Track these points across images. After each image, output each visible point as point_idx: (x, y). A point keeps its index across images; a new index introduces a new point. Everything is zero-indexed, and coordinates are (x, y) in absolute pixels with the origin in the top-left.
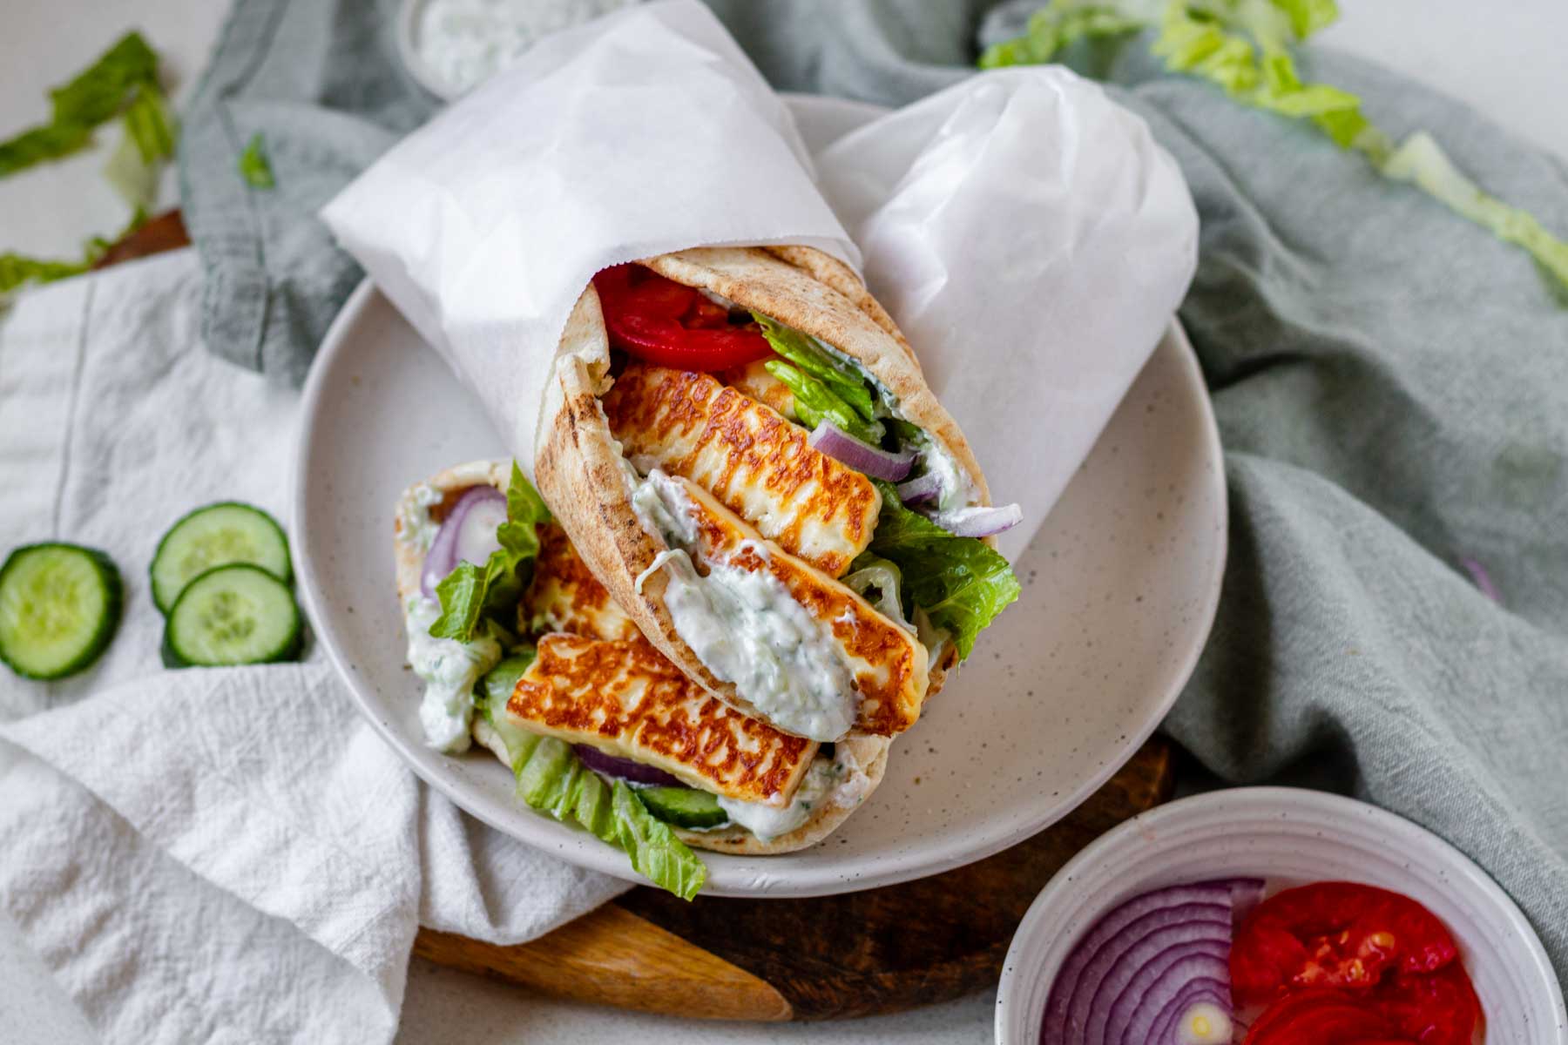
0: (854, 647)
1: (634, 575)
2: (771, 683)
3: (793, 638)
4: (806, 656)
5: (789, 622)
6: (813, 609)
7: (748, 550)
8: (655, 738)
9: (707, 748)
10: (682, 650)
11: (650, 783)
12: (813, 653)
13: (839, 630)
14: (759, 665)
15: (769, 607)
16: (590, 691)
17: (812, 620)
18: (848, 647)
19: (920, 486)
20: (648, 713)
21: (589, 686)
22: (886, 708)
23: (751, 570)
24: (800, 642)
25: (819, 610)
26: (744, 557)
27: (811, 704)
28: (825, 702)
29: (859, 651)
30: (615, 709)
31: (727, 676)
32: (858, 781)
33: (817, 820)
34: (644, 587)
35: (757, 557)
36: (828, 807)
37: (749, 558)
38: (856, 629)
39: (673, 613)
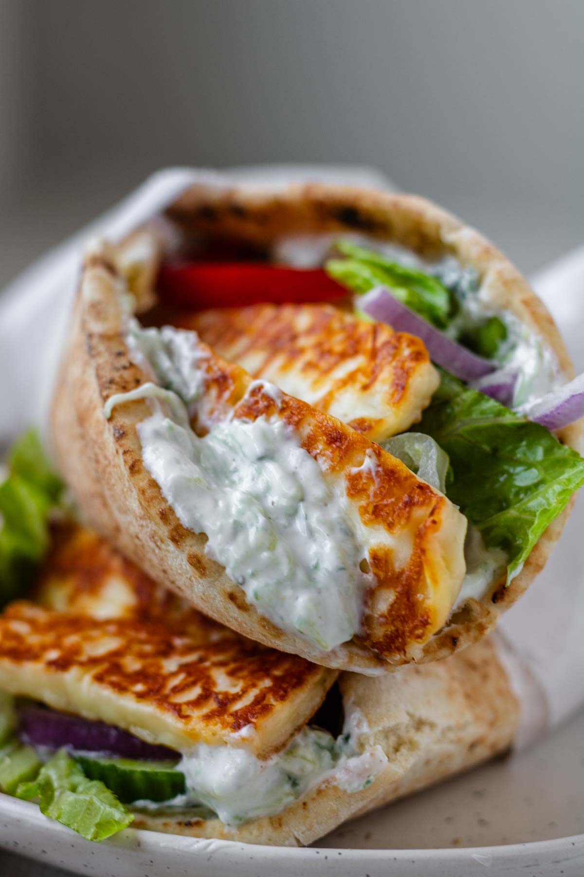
0: (371, 509)
1: (105, 398)
2: (252, 535)
3: (292, 491)
4: (306, 518)
5: (293, 476)
6: (325, 461)
7: (257, 390)
8: (114, 678)
9: (175, 687)
10: (144, 484)
12: (315, 516)
13: (355, 487)
14: (241, 513)
15: (268, 456)
16: (50, 638)
17: (322, 475)
18: (364, 510)
20: (115, 660)
21: (52, 635)
22: (404, 602)
23: (258, 417)
24: (302, 500)
25: (333, 460)
26: (252, 401)
27: (301, 575)
28: (321, 576)
29: (376, 513)
30: (74, 652)
31: (197, 523)
32: (372, 755)
33: (305, 804)
34: (114, 410)
35: (266, 397)
36: (323, 787)
37: (257, 402)
38: (377, 481)
39: (143, 443)
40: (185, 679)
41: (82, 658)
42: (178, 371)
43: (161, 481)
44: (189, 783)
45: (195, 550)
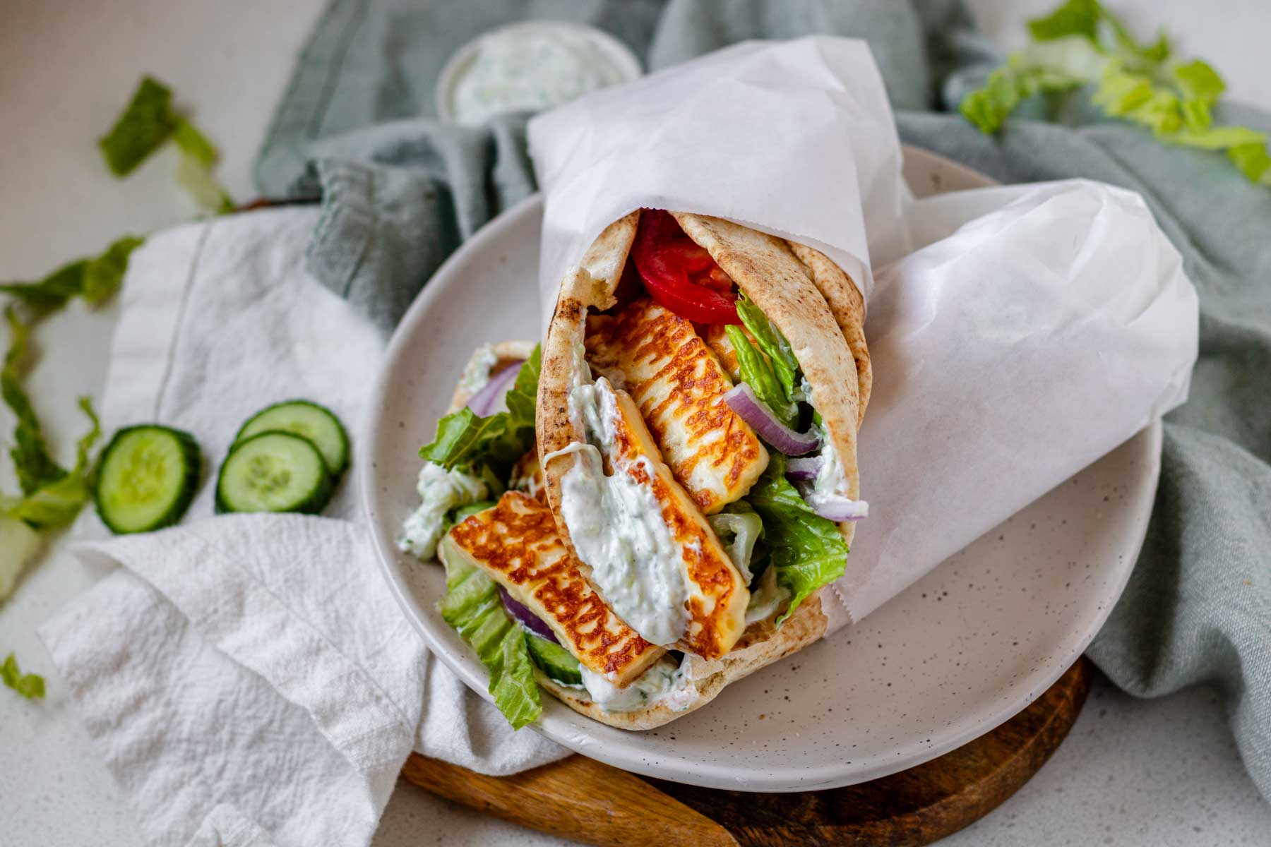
0: (694, 573)
1: (545, 452)
2: (619, 577)
3: (649, 546)
4: (656, 566)
5: (651, 535)
6: (673, 531)
7: (641, 465)
8: (549, 595)
9: (582, 617)
11: (539, 633)
12: (662, 566)
13: (687, 554)
14: (614, 560)
15: (641, 516)
16: (519, 543)
17: (670, 540)
18: (690, 571)
19: (805, 465)
20: (554, 575)
21: (521, 539)
22: (706, 633)
23: (640, 482)
24: (655, 553)
25: (676, 533)
26: (637, 469)
27: (645, 606)
28: (658, 608)
29: (696, 577)
30: (530, 563)
31: (587, 559)
33: (648, 712)
34: (549, 463)
35: (646, 472)
36: (659, 705)
37: (641, 472)
38: (699, 558)
39: (564, 493)
41: (533, 572)
43: (570, 527)
44: (583, 680)
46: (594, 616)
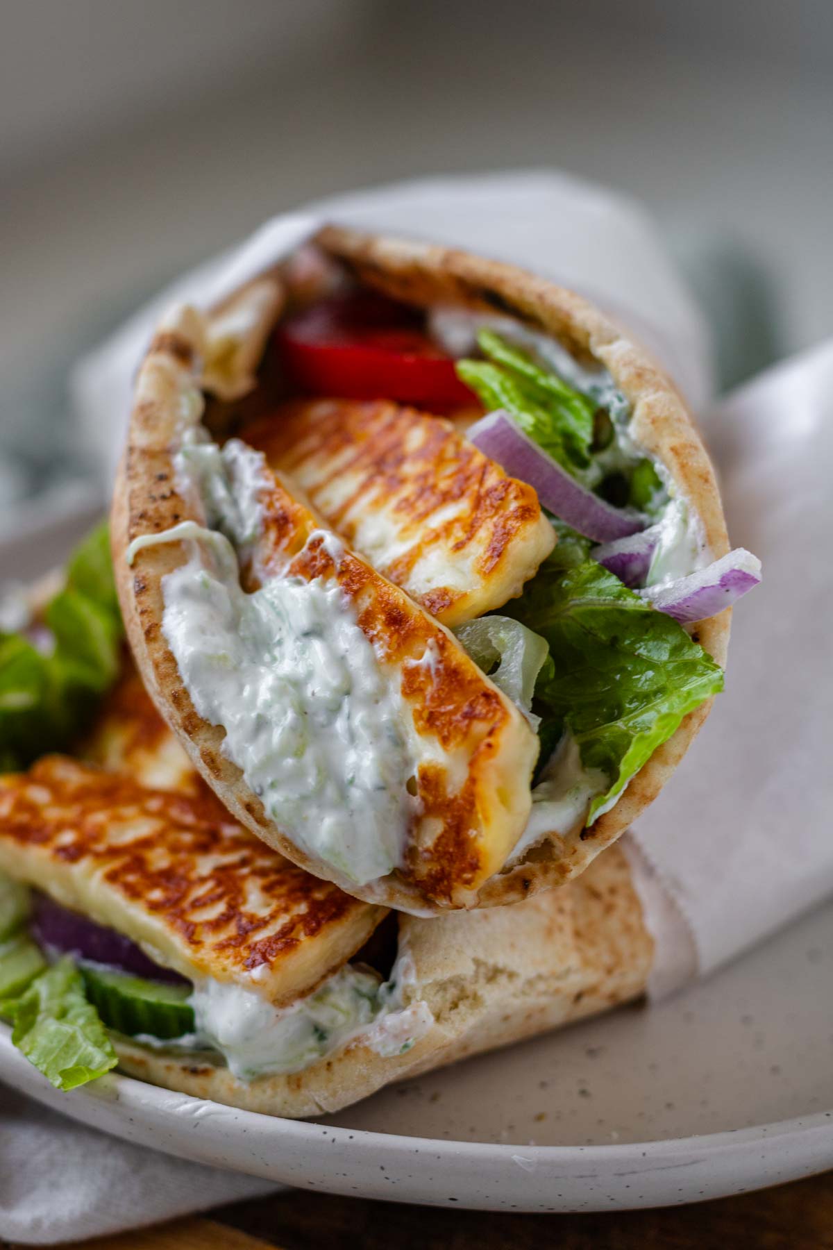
0: (425, 715)
1: (132, 537)
2: (277, 736)
3: (335, 682)
5: (340, 661)
6: (382, 647)
7: (317, 545)
9: (196, 900)
10: (158, 655)
12: (360, 716)
13: (411, 682)
14: (268, 705)
15: (315, 632)
16: (72, 813)
17: (375, 664)
18: (418, 715)
19: (626, 545)
20: (140, 852)
21: (76, 809)
22: (452, 835)
23: (312, 576)
24: (348, 693)
25: (390, 647)
26: (308, 556)
28: (356, 794)
29: (431, 721)
30: (94, 836)
31: (214, 711)
32: (414, 1013)
33: (329, 1064)
34: (139, 554)
35: (325, 554)
36: (353, 1046)
37: (314, 558)
38: (436, 680)
39: (167, 602)
40: (212, 890)
41: (100, 847)
42: (235, 503)
43: (178, 655)
44: (198, 1022)
45: (209, 745)
46: (220, 897)
